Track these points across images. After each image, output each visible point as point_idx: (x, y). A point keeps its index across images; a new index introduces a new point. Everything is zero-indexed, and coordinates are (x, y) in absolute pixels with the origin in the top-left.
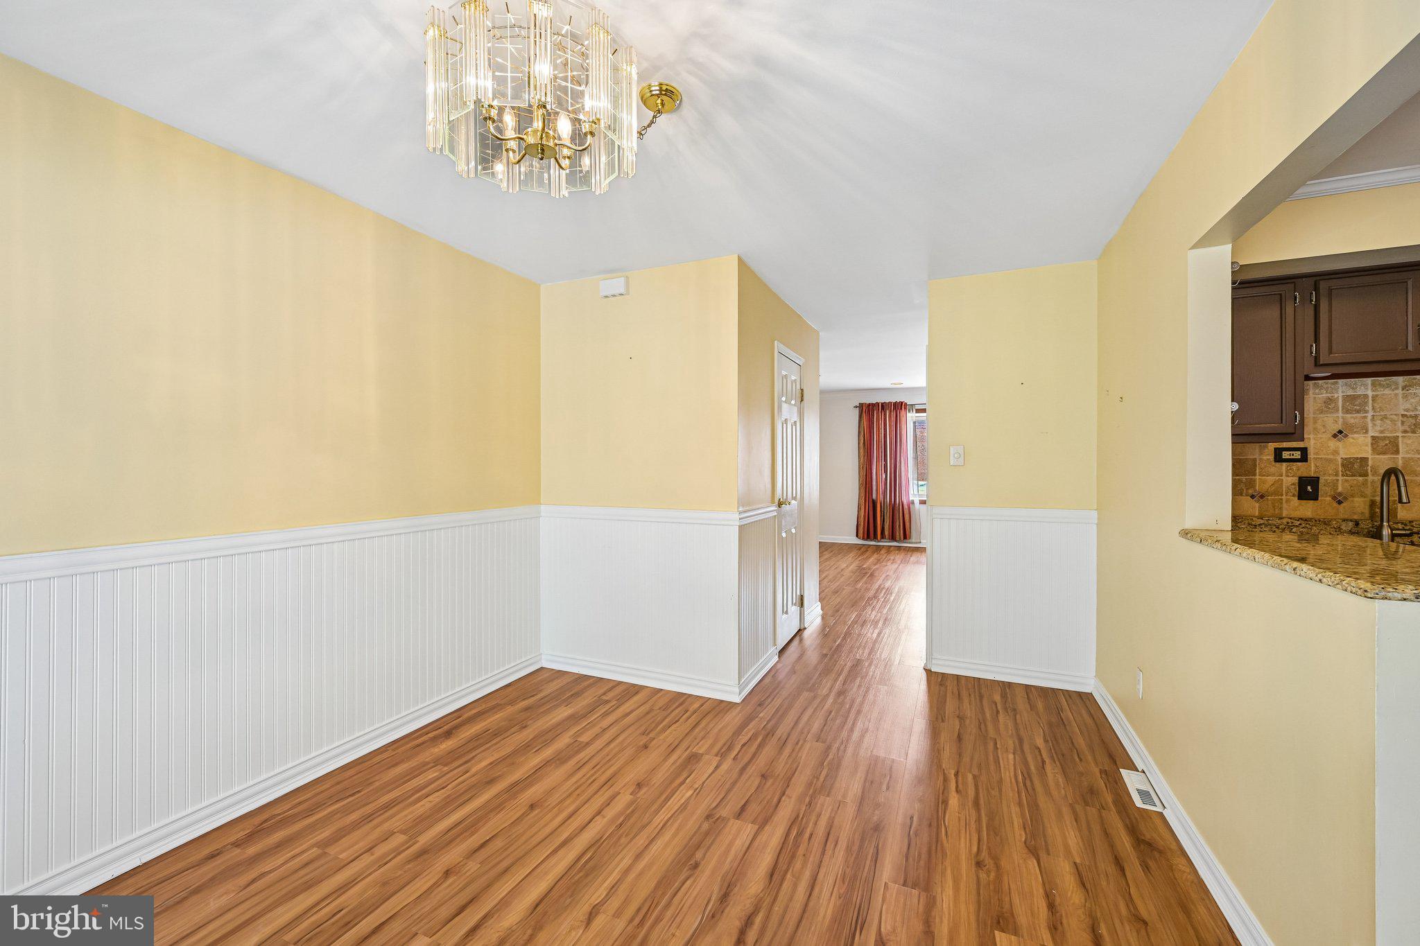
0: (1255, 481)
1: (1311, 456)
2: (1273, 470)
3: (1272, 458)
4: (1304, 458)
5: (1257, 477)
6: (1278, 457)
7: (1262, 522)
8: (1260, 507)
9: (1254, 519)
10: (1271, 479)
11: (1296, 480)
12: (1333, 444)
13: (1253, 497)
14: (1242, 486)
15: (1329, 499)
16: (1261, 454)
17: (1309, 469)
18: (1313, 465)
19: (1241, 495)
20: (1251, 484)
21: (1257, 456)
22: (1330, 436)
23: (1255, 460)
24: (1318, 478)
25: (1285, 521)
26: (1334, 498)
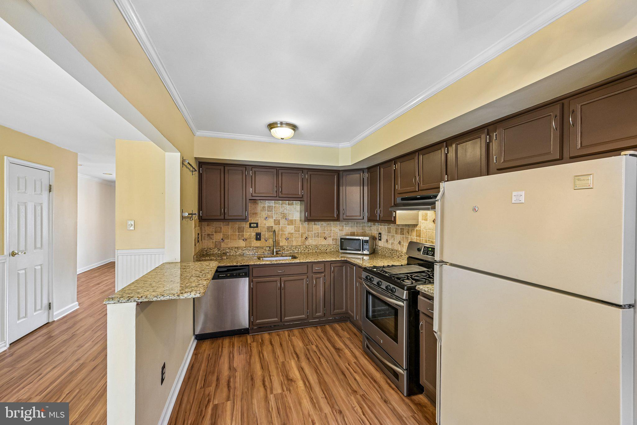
0: (244, 234)
1: (259, 226)
2: (249, 230)
3: (249, 226)
4: (257, 227)
5: (245, 233)
6: (250, 227)
7: (245, 249)
8: (245, 243)
9: (243, 248)
10: (248, 234)
11: (255, 234)
12: (265, 222)
13: (243, 240)
14: (240, 236)
15: (263, 240)
16: (246, 225)
17: (258, 230)
18: (259, 229)
19: (240, 239)
20: (243, 235)
21: (244, 226)
22: (264, 219)
23: (244, 227)
24: (261, 233)
25: (252, 248)
26: (265, 239)
